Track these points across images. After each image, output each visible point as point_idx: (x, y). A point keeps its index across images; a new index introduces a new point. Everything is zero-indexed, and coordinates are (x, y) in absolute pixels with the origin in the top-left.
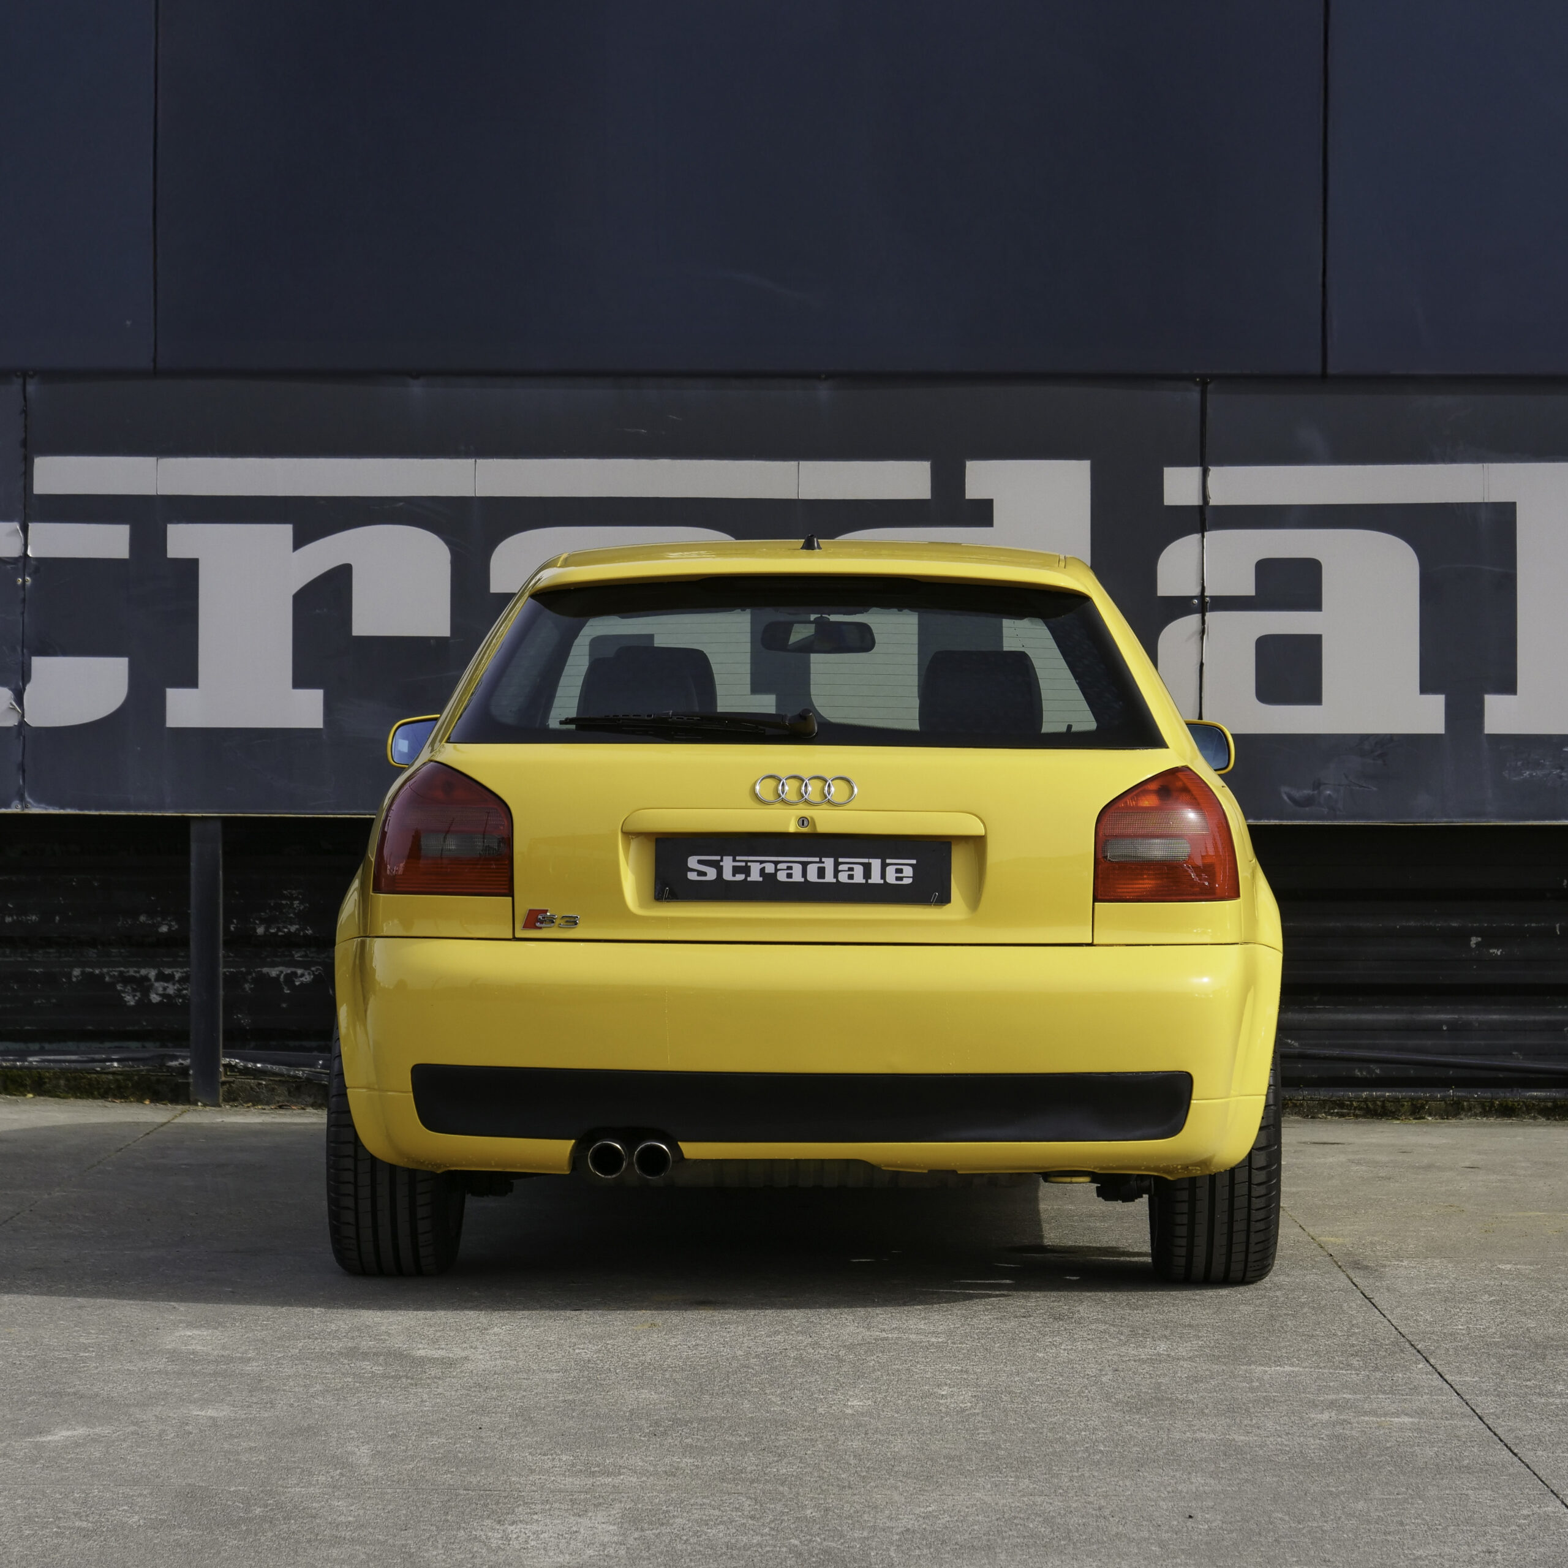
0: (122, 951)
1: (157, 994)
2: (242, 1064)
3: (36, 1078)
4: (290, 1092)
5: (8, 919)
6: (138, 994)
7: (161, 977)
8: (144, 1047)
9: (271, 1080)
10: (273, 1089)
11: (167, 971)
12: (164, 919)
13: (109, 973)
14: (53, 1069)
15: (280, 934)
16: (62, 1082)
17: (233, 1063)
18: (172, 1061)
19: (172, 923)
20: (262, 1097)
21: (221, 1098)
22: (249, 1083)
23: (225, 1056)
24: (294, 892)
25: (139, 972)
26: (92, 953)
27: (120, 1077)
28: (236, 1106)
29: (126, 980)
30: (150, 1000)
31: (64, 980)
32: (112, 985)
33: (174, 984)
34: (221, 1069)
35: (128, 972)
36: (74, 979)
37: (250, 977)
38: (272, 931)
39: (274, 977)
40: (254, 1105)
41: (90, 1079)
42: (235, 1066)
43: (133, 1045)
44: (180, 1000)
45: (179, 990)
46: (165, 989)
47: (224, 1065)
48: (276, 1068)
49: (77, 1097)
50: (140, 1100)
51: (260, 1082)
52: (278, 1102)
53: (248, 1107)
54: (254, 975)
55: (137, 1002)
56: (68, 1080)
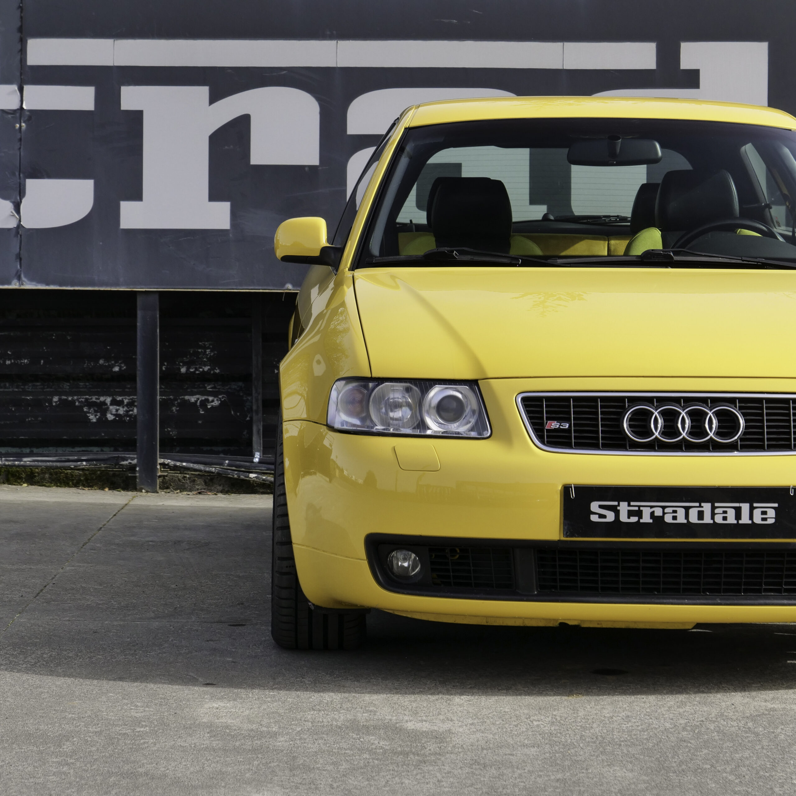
0: (87, 384)
1: (112, 414)
2: (172, 463)
3: (29, 473)
4: (205, 483)
5: (8, 362)
6: (99, 414)
7: (114, 402)
8: (102, 451)
9: (192, 474)
10: (194, 481)
11: (119, 398)
12: (116, 362)
13: (78, 400)
14: (41, 466)
15: (197, 372)
16: (47, 476)
17: (166, 463)
18: (124, 461)
19: (123, 365)
20: (186, 486)
21: (158, 487)
22: (178, 476)
23: (160, 458)
24: (206, 343)
25: (99, 399)
26: (66, 386)
27: (87, 472)
28: (169, 492)
29: (90, 404)
30: (107, 418)
31: (47, 404)
32: (81, 408)
33: (123, 407)
34: (158, 467)
35: (91, 399)
36: (54, 404)
37: (176, 402)
38: (192, 370)
39: (193, 402)
40: (181, 492)
41: (67, 473)
42: (168, 465)
43: (95, 449)
44: (128, 419)
45: (127, 411)
46: (117, 410)
47: (160, 464)
48: (196, 466)
49: (57, 486)
50: (102, 488)
51: (185, 475)
52: (198, 489)
53: (177, 493)
54: (179, 401)
55: (98, 420)
56: (51, 474)
